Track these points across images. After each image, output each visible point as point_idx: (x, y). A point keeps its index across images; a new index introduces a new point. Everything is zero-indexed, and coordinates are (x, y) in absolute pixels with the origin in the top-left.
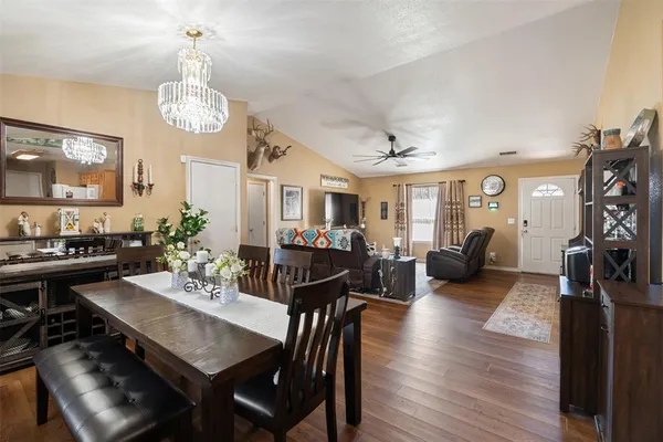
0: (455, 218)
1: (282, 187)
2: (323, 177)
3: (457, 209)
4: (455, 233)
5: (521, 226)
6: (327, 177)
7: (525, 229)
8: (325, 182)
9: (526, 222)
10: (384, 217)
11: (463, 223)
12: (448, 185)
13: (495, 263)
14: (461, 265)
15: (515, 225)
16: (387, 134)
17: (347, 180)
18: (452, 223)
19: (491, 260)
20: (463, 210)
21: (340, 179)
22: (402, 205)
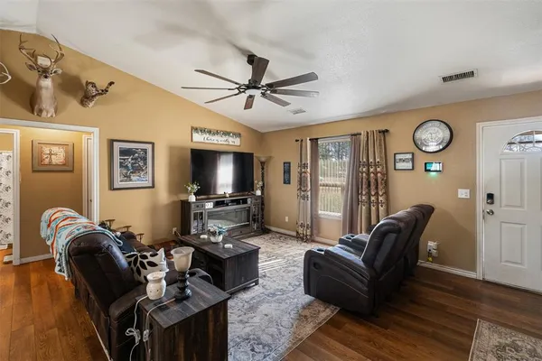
0: (373, 187)
1: (111, 142)
2: (195, 129)
3: (376, 173)
4: (373, 209)
5: (481, 203)
6: (203, 131)
7: (489, 208)
8: (198, 137)
9: (490, 196)
10: (287, 181)
11: (386, 193)
12: (363, 138)
13: (435, 260)
14: (362, 287)
15: (471, 202)
16: (243, 51)
17: (239, 135)
18: (369, 195)
19: (430, 254)
20: (386, 174)
21: (226, 133)
22: (305, 166)
